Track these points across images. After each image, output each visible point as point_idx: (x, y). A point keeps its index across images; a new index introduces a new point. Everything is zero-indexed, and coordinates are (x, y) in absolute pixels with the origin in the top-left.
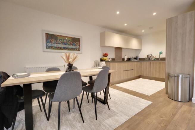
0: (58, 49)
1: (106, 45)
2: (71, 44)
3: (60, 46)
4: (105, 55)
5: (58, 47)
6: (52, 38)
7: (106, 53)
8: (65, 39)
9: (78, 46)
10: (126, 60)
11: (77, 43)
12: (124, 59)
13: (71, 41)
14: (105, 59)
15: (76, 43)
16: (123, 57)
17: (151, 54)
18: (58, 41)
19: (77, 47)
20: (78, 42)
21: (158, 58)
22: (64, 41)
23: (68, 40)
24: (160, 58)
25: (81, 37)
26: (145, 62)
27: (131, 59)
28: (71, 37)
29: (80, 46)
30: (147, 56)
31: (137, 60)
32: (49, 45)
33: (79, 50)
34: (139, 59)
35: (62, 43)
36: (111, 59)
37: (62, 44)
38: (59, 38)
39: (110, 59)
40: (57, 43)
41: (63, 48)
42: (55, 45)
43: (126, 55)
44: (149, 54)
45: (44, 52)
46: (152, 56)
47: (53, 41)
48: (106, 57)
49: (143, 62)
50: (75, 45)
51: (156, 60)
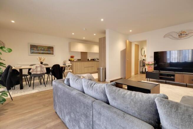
1: (72, 50)
2: (47, 50)
3: (40, 51)
4: (72, 57)
6: (34, 47)
8: (43, 48)
10: (90, 60)
12: (88, 60)
13: (47, 48)
15: (51, 49)
16: (88, 59)
18: (38, 49)
19: (51, 52)
23: (45, 48)
25: (54, 46)
32: (32, 51)
33: (53, 54)
36: (77, 60)
38: (38, 47)
42: (37, 51)
45: (29, 55)
47: (35, 49)
50: (50, 51)
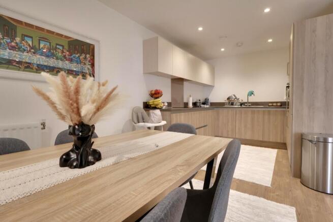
0: (19, 69)
2: (65, 56)
3: (27, 57)
4: (156, 94)
5: (20, 63)
7: (158, 89)
8: (45, 39)
9: (89, 67)
10: (191, 105)
11: (85, 58)
12: (186, 105)
13: (66, 47)
14: (156, 103)
15: (83, 56)
16: (185, 101)
17: (234, 95)
18: (18, 39)
19: (86, 69)
20: (88, 56)
21: (246, 103)
22: (42, 46)
23: (57, 44)
24: (249, 103)
25: (98, 41)
26: (225, 111)
27: (198, 104)
28: (67, 37)
29: (93, 65)
30: (228, 99)
31: (208, 106)
34: (212, 104)
35: (35, 50)
36: (166, 104)
37: (34, 53)
39: (164, 103)
40: (13, 48)
41: (38, 65)
43: (190, 96)
44: (231, 95)
46: (236, 98)
48: (157, 98)
49: (220, 110)
50: (79, 62)
51: (243, 106)
